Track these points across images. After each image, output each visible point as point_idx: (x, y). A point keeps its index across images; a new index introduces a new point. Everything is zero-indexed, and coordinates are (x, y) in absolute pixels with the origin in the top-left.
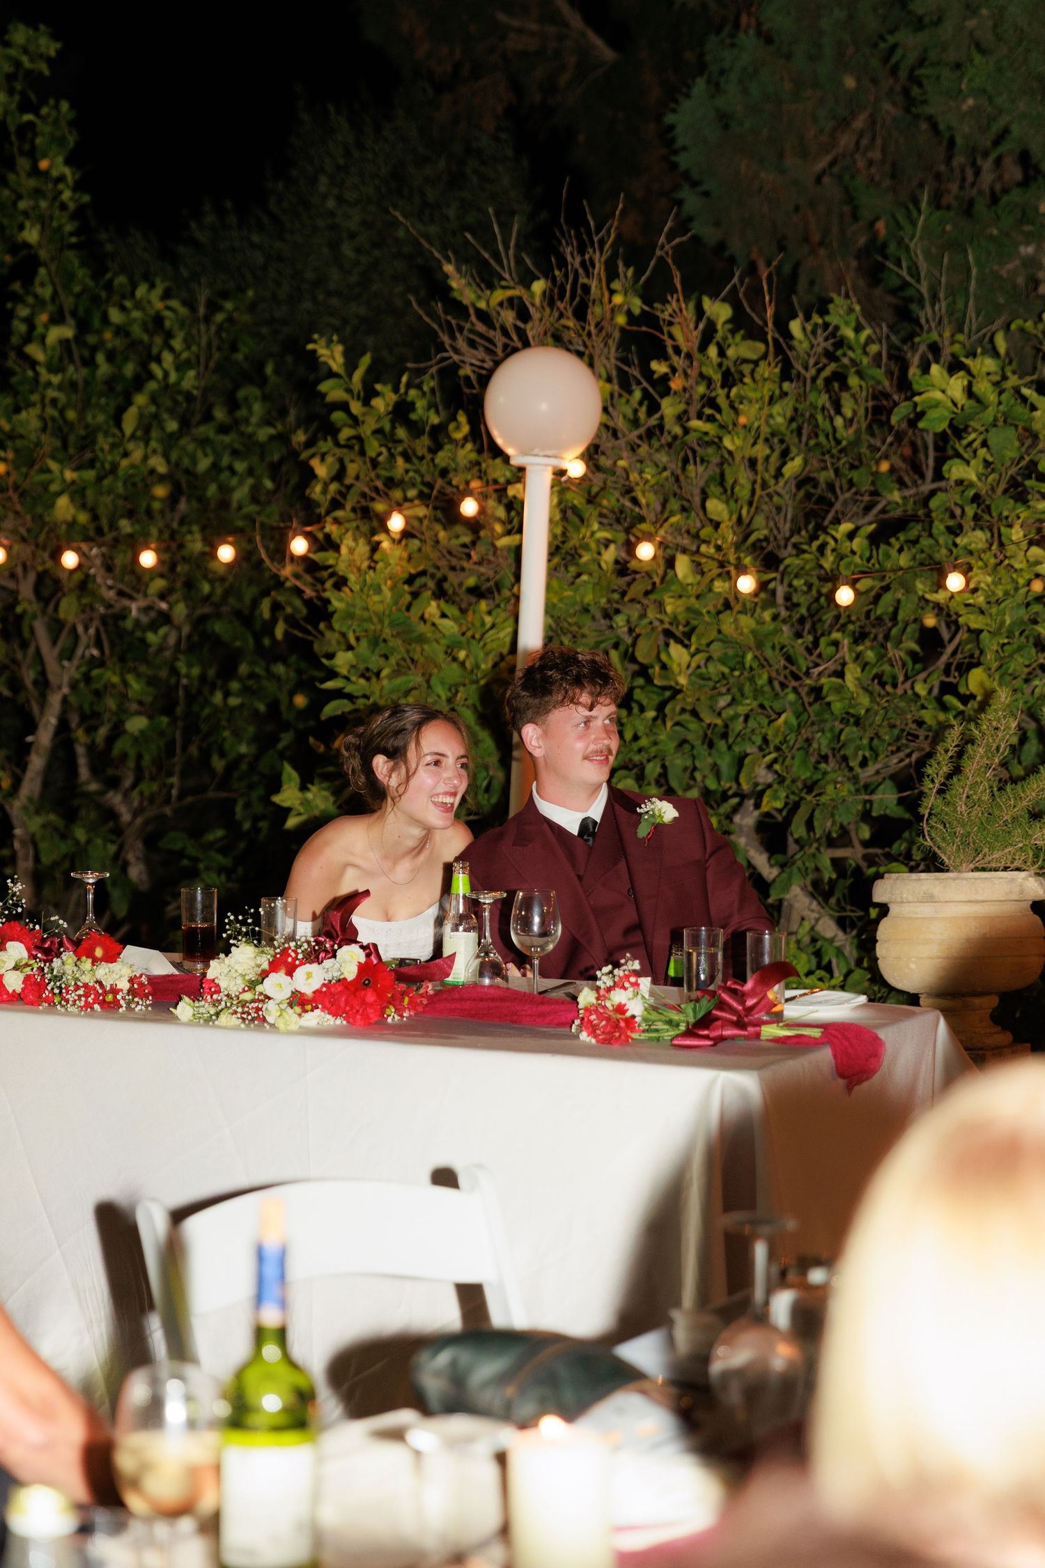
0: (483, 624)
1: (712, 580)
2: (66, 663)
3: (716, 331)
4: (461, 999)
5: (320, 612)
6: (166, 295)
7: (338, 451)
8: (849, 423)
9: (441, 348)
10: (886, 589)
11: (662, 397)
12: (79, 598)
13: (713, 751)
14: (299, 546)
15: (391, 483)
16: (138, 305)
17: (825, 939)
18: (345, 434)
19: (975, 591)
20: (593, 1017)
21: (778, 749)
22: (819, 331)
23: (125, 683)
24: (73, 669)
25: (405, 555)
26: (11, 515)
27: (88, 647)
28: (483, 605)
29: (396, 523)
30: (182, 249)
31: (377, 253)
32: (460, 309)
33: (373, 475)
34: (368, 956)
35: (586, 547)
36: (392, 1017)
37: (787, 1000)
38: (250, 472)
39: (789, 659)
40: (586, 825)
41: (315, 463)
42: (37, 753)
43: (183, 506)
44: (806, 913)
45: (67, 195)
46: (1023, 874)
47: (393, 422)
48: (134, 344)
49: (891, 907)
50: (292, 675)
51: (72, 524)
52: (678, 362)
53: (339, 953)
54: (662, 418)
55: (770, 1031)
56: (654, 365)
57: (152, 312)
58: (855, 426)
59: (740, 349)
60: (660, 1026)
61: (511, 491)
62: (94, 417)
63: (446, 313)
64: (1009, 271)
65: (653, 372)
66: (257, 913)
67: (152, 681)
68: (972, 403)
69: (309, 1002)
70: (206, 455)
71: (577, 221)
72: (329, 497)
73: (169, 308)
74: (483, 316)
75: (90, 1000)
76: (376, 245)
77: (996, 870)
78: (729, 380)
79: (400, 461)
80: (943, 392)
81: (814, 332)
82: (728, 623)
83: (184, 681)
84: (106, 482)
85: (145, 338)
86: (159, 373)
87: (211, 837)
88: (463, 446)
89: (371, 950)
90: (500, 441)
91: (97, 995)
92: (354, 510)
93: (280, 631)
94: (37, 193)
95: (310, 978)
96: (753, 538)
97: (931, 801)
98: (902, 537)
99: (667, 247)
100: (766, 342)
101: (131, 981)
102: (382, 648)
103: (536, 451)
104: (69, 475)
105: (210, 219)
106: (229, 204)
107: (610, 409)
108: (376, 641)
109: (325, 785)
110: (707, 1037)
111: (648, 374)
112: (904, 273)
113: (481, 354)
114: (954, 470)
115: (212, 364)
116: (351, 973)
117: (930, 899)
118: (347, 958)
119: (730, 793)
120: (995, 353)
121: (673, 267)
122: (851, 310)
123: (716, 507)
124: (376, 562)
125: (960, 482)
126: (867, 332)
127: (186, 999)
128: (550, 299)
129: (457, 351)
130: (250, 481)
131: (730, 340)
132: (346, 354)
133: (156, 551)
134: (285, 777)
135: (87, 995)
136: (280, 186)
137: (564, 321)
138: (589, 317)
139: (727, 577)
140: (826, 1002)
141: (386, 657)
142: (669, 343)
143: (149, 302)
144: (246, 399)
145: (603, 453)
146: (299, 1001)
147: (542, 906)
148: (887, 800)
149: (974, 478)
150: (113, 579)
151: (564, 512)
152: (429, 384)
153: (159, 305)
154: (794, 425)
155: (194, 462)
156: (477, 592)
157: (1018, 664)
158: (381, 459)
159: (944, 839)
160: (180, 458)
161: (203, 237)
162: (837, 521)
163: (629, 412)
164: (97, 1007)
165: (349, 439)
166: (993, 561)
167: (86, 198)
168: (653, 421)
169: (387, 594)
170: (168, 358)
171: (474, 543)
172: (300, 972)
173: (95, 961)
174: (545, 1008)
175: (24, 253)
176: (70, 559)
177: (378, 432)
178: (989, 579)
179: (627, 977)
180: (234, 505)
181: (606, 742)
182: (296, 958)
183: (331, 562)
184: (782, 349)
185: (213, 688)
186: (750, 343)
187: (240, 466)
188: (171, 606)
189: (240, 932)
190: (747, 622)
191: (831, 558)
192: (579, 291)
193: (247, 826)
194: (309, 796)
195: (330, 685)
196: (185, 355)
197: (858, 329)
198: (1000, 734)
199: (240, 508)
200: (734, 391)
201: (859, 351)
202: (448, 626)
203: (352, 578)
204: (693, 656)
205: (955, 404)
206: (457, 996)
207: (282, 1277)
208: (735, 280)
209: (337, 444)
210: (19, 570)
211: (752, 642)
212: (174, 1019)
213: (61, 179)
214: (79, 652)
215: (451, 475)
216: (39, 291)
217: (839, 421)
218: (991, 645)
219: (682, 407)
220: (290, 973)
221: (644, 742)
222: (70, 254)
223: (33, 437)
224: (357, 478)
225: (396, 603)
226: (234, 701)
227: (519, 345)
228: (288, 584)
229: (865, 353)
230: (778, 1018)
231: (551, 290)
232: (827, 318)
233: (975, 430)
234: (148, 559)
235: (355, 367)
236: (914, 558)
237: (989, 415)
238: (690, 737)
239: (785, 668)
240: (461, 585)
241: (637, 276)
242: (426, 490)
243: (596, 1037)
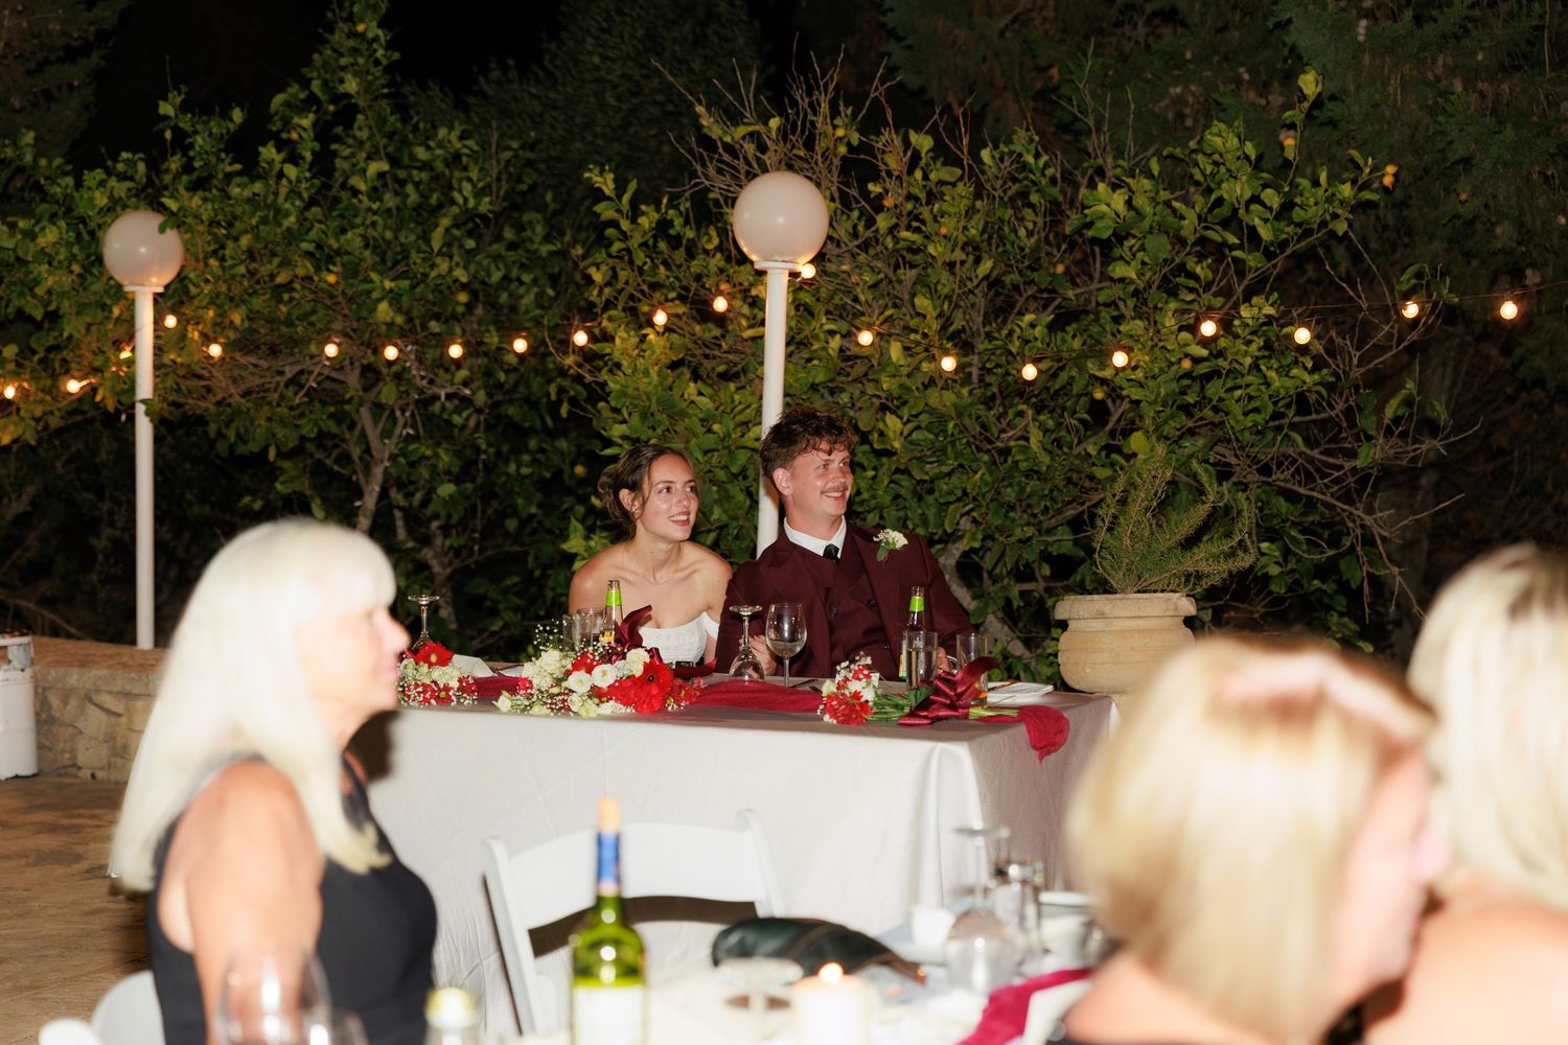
0: (733, 401)
1: (920, 362)
2: (386, 441)
3: (921, 159)
4: (728, 692)
5: (598, 393)
6: (461, 138)
7: (610, 261)
8: (1030, 234)
9: (694, 174)
10: (1062, 368)
11: (877, 214)
12: (398, 385)
13: (922, 504)
14: (581, 338)
15: (654, 286)
16: (440, 145)
17: (1013, 656)
18: (617, 246)
19: (1135, 368)
20: (834, 703)
21: (974, 499)
22: (1006, 158)
23: (436, 455)
24: (393, 447)
25: (668, 345)
26: (340, 318)
27: (405, 426)
28: (732, 386)
29: (660, 318)
30: (472, 100)
31: (634, 101)
32: (708, 144)
33: (640, 280)
34: (651, 657)
35: (816, 337)
36: (672, 706)
37: (989, 690)
38: (535, 282)
39: (984, 427)
40: (830, 551)
41: (592, 271)
42: (364, 516)
43: (479, 311)
44: (998, 636)
45: (380, 53)
46: (1177, 595)
47: (655, 237)
48: (437, 178)
49: (1071, 623)
50: (573, 449)
51: (390, 325)
52: (891, 184)
53: (628, 655)
54: (877, 231)
55: (977, 712)
56: (871, 186)
57: (452, 150)
58: (1036, 237)
59: (940, 173)
60: (888, 709)
61: (754, 292)
62: (406, 237)
63: (698, 146)
64: (1160, 108)
65: (870, 192)
66: (561, 624)
67: (458, 454)
68: (1133, 213)
69: (605, 695)
70: (499, 269)
71: (805, 68)
72: (604, 299)
73: (465, 146)
74: (729, 149)
75: (428, 695)
76: (634, 94)
77: (1155, 591)
78: (931, 197)
79: (662, 269)
80: (1108, 205)
81: (1002, 160)
82: (934, 397)
83: (483, 457)
84: (418, 290)
85: (447, 172)
86: (460, 200)
87: (508, 582)
88: (714, 256)
89: (654, 653)
90: (745, 250)
91: (433, 691)
92: (624, 310)
93: (564, 410)
94: (355, 51)
95: (605, 675)
96: (952, 329)
97: (1101, 536)
98: (1074, 326)
99: (881, 89)
100: (963, 169)
101: (460, 681)
102: (651, 422)
103: (776, 257)
104: (388, 284)
105: (496, 74)
106: (511, 62)
107: (835, 224)
108: (646, 415)
109: (605, 534)
110: (926, 717)
111: (865, 193)
112: (1075, 110)
113: (728, 179)
114: (1117, 269)
115: (502, 193)
116: (638, 671)
117: (1102, 616)
118: (635, 658)
119: (936, 537)
120: (1150, 176)
121: (886, 105)
122: (1031, 140)
123: (922, 302)
124: (644, 351)
125: (1122, 280)
126: (1045, 158)
127: (505, 693)
128: (784, 134)
129: (707, 177)
130: (535, 290)
131: (933, 167)
132: (615, 181)
133: (462, 344)
134: (571, 528)
135: (424, 692)
136: (553, 46)
137: (795, 151)
138: (817, 148)
139: (933, 358)
140: (1021, 691)
141: (653, 428)
142: (883, 167)
143: (450, 142)
144: (531, 222)
145: (829, 261)
146: (597, 694)
147: (790, 617)
148: (1063, 541)
149: (1134, 276)
150: (425, 370)
151: (797, 308)
152: (685, 205)
153: (458, 145)
154: (986, 236)
155: (489, 275)
156: (726, 377)
157: (1170, 429)
158: (646, 268)
159: (1112, 567)
160: (477, 272)
161: (489, 90)
162: (1021, 314)
163: (849, 226)
164: (433, 701)
165: (619, 252)
166: (1150, 343)
167: (396, 56)
168: (869, 233)
169: (655, 378)
170: (467, 187)
171: (723, 336)
172: (598, 671)
173: (431, 665)
174: (794, 697)
175: (345, 102)
176: (391, 353)
177: (644, 245)
178: (1147, 358)
179: (861, 671)
180: (523, 309)
181: (842, 480)
182: (594, 660)
183: (608, 351)
184: (975, 173)
185: (507, 461)
186: (949, 168)
187: (527, 278)
188: (473, 393)
189: (548, 640)
190: (949, 396)
191: (1018, 344)
192: (808, 125)
193: (537, 573)
194: (592, 543)
195: (608, 452)
196: (481, 185)
197: (1037, 156)
198: (1158, 482)
199: (527, 312)
200: (937, 206)
201: (1038, 175)
202: (704, 401)
203: (625, 363)
204: (905, 424)
205: (1118, 216)
206: (723, 689)
207: (617, 858)
208: (936, 116)
209: (610, 256)
210: (347, 362)
211: (953, 414)
212: (496, 710)
213: (376, 39)
214: (398, 431)
215: (704, 280)
216: (358, 134)
217: (1022, 232)
218: (1148, 411)
219: (894, 220)
220: (589, 671)
221: (865, 496)
222: (384, 103)
223: (357, 253)
224: (627, 283)
225: (661, 384)
226: (525, 471)
227: (758, 171)
228: (571, 372)
229: (1044, 175)
230: (982, 702)
231: (785, 126)
232: (1012, 147)
233: (1134, 237)
234: (456, 351)
235: (624, 192)
236: (1084, 343)
237: (1146, 225)
238: (903, 492)
239: (981, 434)
240: (714, 369)
241: (854, 115)
242: (683, 293)
243: (837, 718)
